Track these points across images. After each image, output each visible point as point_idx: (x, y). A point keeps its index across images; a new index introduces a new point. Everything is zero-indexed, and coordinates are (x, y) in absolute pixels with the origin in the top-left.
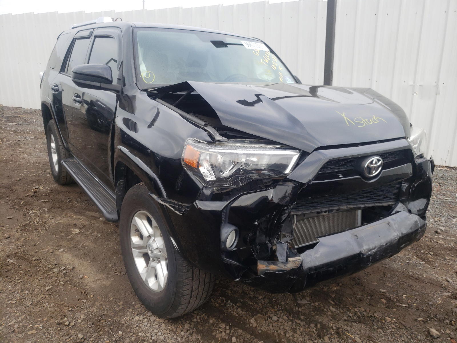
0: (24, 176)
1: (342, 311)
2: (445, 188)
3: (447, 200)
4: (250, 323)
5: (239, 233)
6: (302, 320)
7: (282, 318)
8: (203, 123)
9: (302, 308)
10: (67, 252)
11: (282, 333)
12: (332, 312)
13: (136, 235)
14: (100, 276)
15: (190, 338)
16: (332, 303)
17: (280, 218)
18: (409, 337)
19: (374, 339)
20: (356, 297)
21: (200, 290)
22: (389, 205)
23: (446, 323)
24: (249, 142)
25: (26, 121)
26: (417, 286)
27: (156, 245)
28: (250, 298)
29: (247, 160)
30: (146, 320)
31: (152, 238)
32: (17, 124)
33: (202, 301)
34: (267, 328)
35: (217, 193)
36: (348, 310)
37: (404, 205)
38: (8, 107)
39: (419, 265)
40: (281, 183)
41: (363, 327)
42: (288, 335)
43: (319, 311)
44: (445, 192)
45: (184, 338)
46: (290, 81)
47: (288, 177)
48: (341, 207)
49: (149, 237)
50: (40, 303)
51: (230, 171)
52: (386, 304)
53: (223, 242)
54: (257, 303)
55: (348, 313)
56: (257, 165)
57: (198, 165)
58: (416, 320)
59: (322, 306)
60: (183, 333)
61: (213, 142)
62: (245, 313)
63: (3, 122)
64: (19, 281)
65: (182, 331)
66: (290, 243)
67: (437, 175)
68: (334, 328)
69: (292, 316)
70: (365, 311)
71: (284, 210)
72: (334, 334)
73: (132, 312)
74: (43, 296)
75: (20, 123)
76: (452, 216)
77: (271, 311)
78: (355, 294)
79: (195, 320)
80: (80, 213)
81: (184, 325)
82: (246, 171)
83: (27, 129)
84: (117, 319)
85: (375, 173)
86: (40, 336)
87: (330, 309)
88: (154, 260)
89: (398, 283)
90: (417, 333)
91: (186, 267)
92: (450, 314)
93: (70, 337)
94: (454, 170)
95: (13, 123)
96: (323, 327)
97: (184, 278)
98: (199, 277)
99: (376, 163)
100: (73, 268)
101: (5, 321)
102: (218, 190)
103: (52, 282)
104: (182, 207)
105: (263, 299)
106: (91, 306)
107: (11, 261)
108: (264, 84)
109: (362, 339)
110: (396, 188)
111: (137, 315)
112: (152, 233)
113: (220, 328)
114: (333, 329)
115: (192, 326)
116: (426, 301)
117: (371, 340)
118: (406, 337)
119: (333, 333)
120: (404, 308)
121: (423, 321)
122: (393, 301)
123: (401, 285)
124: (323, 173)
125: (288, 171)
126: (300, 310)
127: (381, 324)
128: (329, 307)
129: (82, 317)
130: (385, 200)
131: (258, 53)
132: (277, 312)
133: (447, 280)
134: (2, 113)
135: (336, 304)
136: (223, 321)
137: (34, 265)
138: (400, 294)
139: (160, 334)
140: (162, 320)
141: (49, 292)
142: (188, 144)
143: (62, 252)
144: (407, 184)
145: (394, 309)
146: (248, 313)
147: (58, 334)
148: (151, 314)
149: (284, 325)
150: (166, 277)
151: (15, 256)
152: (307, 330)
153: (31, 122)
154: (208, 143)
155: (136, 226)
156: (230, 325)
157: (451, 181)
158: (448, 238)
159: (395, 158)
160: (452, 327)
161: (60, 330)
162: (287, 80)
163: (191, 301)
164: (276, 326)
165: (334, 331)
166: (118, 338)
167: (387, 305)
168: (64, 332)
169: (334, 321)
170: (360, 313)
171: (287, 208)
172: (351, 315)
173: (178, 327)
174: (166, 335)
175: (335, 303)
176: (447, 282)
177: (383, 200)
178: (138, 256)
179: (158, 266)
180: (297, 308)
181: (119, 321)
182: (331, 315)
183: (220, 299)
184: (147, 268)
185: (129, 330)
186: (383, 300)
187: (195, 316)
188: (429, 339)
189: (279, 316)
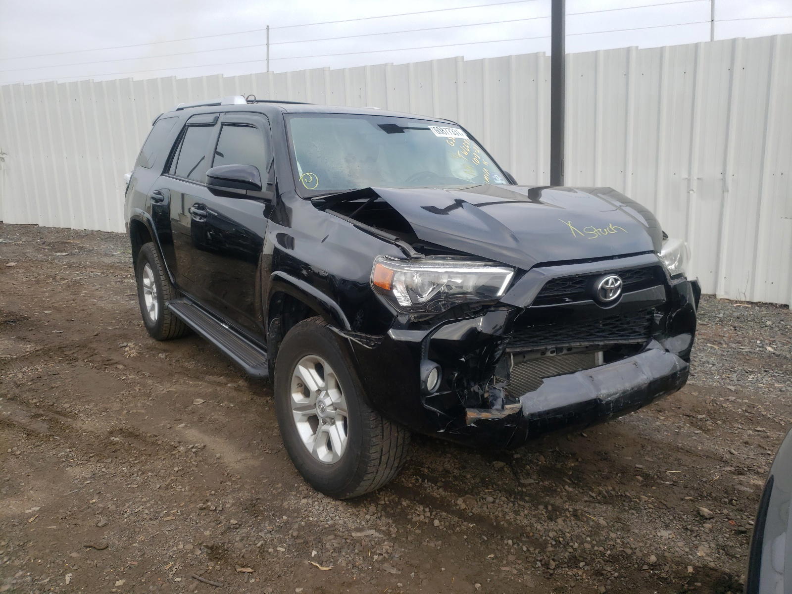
0: (102, 330)
1: (581, 491)
2: (743, 333)
3: (743, 349)
4: (457, 505)
5: (442, 372)
6: (527, 502)
7: (499, 499)
8: (395, 237)
9: (527, 488)
10: (190, 428)
11: (500, 515)
12: (567, 492)
13: (298, 392)
14: (243, 455)
15: (378, 521)
16: (569, 481)
17: (492, 356)
18: (671, 518)
19: (624, 521)
20: (601, 475)
21: (392, 453)
22: (638, 343)
23: (723, 502)
24: (450, 259)
25: (81, 248)
26: (687, 460)
27: (330, 400)
28: (454, 477)
29: (448, 281)
30: (316, 503)
31: (324, 393)
32: (68, 255)
33: (393, 471)
34: (479, 510)
35: (414, 322)
36: (590, 490)
37: (660, 343)
38: (48, 228)
39: (693, 435)
40: (492, 309)
41: (609, 508)
42: (508, 517)
43: (551, 491)
44: (741, 339)
45: (370, 522)
46: (500, 180)
47: (501, 301)
48: (573, 344)
49: (319, 391)
50: (171, 486)
51: (429, 294)
52: (642, 481)
53: (424, 382)
54: (465, 483)
55: (590, 493)
56: (461, 287)
57: (392, 287)
58: (682, 499)
59: (554, 485)
60: (368, 517)
61: (407, 259)
62: (449, 494)
63: (46, 251)
64: (136, 462)
65: (366, 514)
66: (506, 389)
67: (732, 314)
68: (571, 509)
69: (513, 497)
70: (614, 489)
71: (497, 345)
72: (570, 516)
73: (296, 495)
74: (173, 478)
75: (73, 252)
76: (748, 372)
77: (484, 491)
78: (599, 471)
79: (383, 502)
80: (197, 378)
81: (368, 508)
82: (448, 296)
83: (87, 262)
84: (277, 503)
85: (612, 297)
86: (180, 522)
87: (565, 489)
88: (326, 423)
89: (661, 456)
90: (682, 513)
91: (374, 421)
92: (730, 492)
93: (220, 523)
94: (758, 306)
95: (62, 252)
96: (556, 509)
97: (372, 436)
98: (390, 435)
99: (612, 284)
100: (205, 446)
101: (128, 507)
102: (415, 318)
103: (180, 463)
104: (371, 341)
105: (474, 477)
106: (239, 490)
107: (117, 439)
108: (462, 186)
109: (609, 521)
110: (647, 320)
111: (304, 498)
112: (323, 386)
113: (417, 510)
114: (569, 512)
115: (379, 509)
116: (698, 477)
117: (620, 523)
118: (666, 518)
119: (568, 515)
120: (667, 486)
121: (691, 500)
122: (653, 478)
123: (665, 460)
124: (545, 296)
125: (500, 293)
126: (524, 490)
127: (634, 504)
128: (564, 486)
129: (231, 501)
130: (632, 336)
131: (454, 142)
132: (493, 493)
133: (730, 453)
134: (41, 238)
135: (574, 483)
136: (421, 502)
137: (150, 443)
138: (663, 469)
139: (337, 518)
140: (339, 503)
141: (180, 474)
142: (378, 262)
143: (183, 428)
144: (661, 314)
145: (654, 488)
146: (453, 493)
147: (204, 520)
148: (323, 496)
149: (502, 506)
150: (344, 441)
151: (121, 433)
152: (533, 513)
153: (90, 251)
154: (402, 260)
155: (300, 379)
156: (430, 508)
157: (752, 323)
158: (738, 400)
159: (642, 278)
160: (732, 507)
161: (205, 515)
162: (496, 179)
163: (380, 469)
164: (492, 507)
165: (571, 513)
166: (283, 524)
167: (645, 483)
168: (211, 518)
169: (571, 502)
170: (606, 492)
171: (501, 343)
172: (594, 495)
173: (361, 510)
174: (346, 520)
175: (572, 481)
176: (730, 455)
177: (629, 336)
178: (301, 421)
179: (332, 430)
180: (520, 489)
181: (281, 505)
182: (566, 496)
183: (413, 478)
184: (314, 436)
185: (296, 514)
186: (639, 478)
187: (382, 498)
188: (697, 519)
189: (495, 497)
